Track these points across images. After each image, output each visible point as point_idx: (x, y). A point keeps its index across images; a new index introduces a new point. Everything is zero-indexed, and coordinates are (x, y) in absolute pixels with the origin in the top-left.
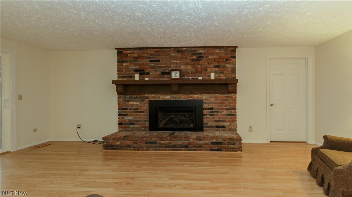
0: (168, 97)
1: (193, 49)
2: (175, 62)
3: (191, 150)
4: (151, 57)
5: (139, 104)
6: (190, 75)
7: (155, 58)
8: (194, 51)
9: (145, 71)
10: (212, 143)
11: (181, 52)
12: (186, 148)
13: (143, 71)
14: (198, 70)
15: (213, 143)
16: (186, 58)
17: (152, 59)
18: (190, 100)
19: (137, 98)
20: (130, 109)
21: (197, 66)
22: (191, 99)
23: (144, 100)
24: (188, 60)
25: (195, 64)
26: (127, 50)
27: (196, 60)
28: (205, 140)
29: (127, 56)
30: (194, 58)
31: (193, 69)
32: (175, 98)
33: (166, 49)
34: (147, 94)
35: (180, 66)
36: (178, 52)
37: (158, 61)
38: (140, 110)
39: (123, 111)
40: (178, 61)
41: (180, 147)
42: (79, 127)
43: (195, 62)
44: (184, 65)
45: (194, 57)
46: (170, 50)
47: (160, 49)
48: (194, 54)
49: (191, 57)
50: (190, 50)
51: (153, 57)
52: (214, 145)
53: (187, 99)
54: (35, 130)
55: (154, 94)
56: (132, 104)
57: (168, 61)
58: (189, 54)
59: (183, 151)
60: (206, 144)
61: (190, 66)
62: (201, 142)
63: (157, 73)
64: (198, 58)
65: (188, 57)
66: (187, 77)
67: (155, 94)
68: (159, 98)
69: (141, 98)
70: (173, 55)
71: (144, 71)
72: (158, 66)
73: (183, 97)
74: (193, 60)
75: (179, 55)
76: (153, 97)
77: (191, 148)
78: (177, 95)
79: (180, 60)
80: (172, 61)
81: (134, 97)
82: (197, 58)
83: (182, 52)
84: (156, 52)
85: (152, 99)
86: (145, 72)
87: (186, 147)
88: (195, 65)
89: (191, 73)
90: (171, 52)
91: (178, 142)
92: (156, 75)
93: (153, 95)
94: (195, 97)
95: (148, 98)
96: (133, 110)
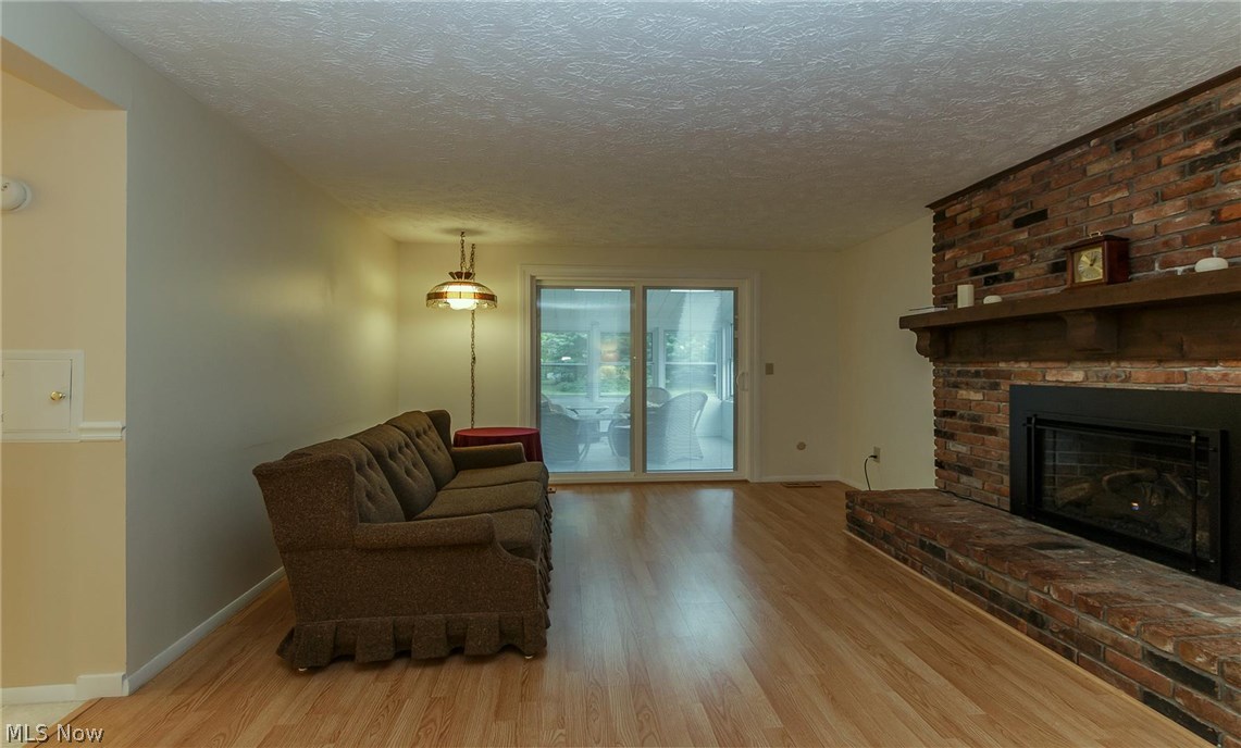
0: (1075, 375)
1: (1196, 101)
2: (1106, 200)
3: (1053, 647)
4: (1020, 208)
5: (981, 398)
6: (1176, 255)
7: (1032, 208)
8: (1203, 113)
9: (1000, 268)
10: (1151, 653)
11: (1136, 139)
12: (1035, 621)
13: (994, 268)
14: (1225, 214)
15: (1160, 662)
16: (1159, 165)
17: (1024, 212)
18: (1180, 393)
19: (977, 374)
20: (962, 417)
21: (1217, 196)
22: (1184, 387)
23: (995, 386)
24: (1168, 175)
25: (1209, 183)
26: (955, 202)
27: (1210, 161)
28: (1118, 625)
29: (956, 223)
30: (1204, 152)
31: (1197, 215)
32: (1106, 379)
33: (1071, 154)
34: (1006, 361)
35: (1127, 215)
36: (1119, 146)
37: (1042, 215)
38: (985, 424)
39: (944, 420)
40: (1119, 195)
41: (1013, 607)
42: (875, 457)
43: (1211, 172)
44: (1145, 204)
45: (1203, 146)
46: (1085, 148)
47: (1048, 162)
48: (1199, 132)
49: (1187, 152)
50: (1179, 111)
51: (1025, 206)
52: (1161, 671)
53: (1161, 387)
54: (801, 446)
55: (1026, 361)
56: (964, 397)
57: (1076, 204)
58: (1172, 136)
59: (1022, 632)
60: (1117, 645)
61: (1179, 202)
62: (1095, 625)
63: (1038, 272)
64: (1226, 142)
65: (1165, 160)
66: (1161, 267)
67: (1030, 363)
68: (1044, 376)
69: (988, 374)
70: (1095, 169)
71: (996, 270)
72: (1038, 241)
73: (1140, 376)
74: (1193, 166)
75: (1124, 159)
76: (1024, 372)
77: (1051, 631)
78: (1113, 364)
79: (1128, 186)
80: (1096, 199)
81: (969, 372)
82: (1218, 144)
83: (1140, 141)
84: (1034, 178)
85: (1019, 382)
86: (1002, 269)
87: (1034, 618)
88: (1209, 193)
89: (1186, 241)
90: (1091, 158)
91: (1006, 583)
92: (1032, 280)
93: (1024, 365)
94: (1209, 379)
95: (1007, 375)
96: (968, 420)
